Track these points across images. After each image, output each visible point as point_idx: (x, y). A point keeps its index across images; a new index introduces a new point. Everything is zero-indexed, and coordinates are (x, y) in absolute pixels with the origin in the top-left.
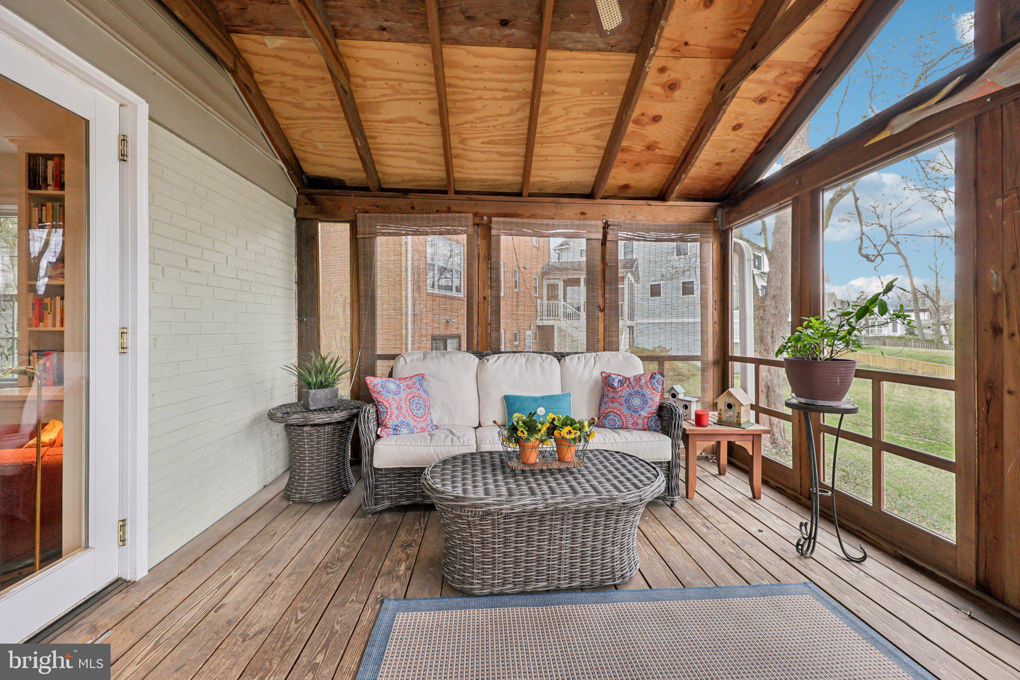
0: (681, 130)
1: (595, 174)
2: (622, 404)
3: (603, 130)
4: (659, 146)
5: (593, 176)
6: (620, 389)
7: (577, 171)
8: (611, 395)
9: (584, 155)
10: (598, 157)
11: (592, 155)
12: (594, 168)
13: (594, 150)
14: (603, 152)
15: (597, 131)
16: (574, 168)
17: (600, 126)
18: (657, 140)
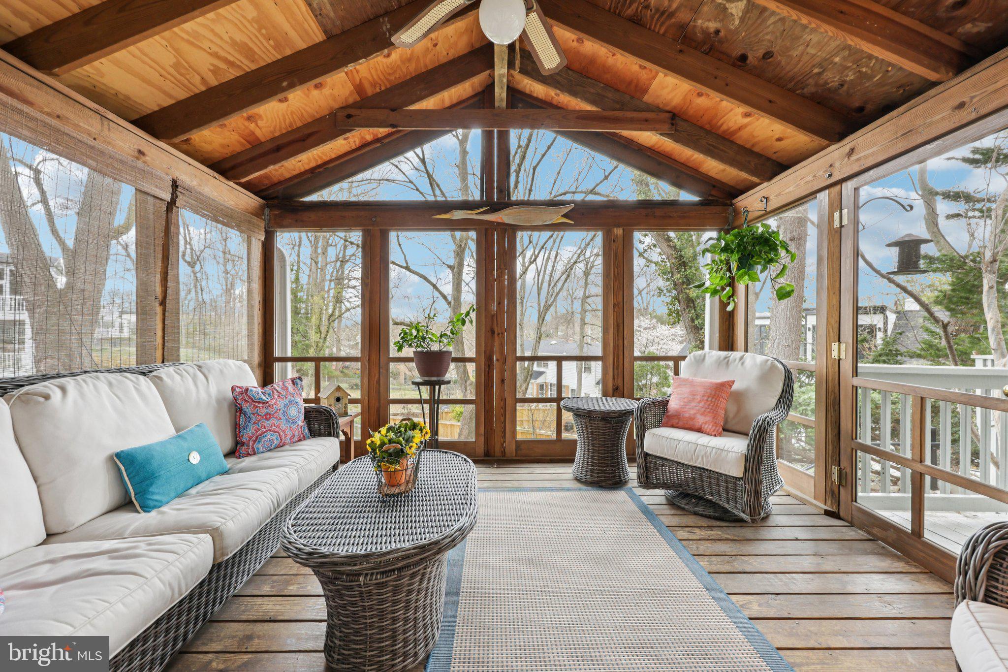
0: (287, 122)
1: (165, 104)
2: (280, 419)
3: (230, 70)
4: (259, 122)
5: (158, 105)
6: (273, 401)
7: (145, 85)
8: (264, 411)
9: (179, 77)
10: (191, 91)
11: (186, 82)
12: (170, 96)
13: (197, 80)
14: (203, 89)
15: (223, 66)
16: (144, 80)
17: (231, 64)
18: (264, 116)
